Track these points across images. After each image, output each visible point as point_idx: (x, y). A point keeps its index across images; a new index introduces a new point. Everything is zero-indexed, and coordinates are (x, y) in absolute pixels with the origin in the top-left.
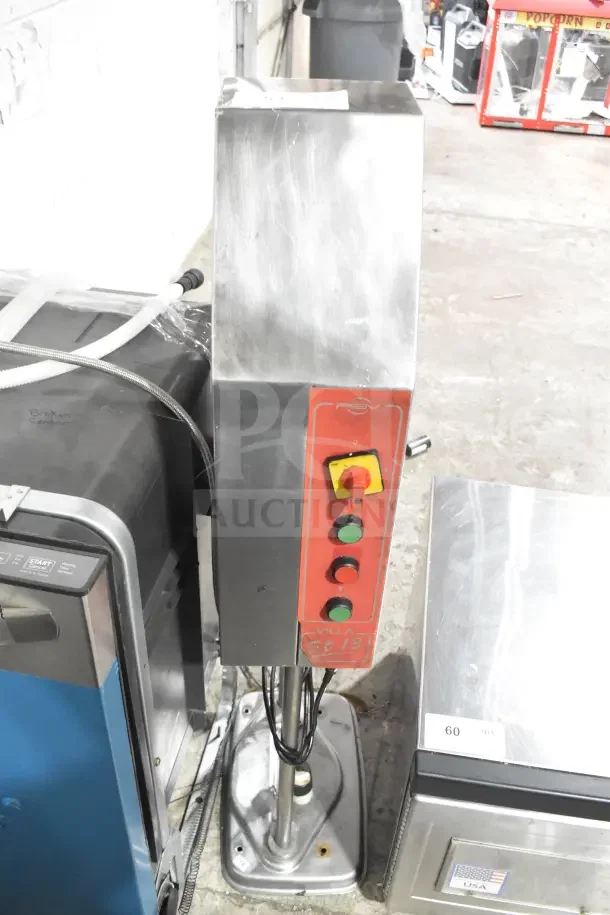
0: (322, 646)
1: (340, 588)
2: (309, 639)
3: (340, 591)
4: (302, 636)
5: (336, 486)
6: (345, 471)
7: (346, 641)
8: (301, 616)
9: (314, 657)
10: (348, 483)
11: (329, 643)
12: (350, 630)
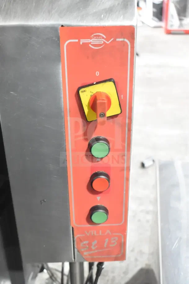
0: (90, 244)
1: (98, 198)
2: (81, 240)
3: (98, 200)
4: (75, 238)
5: (86, 110)
6: (91, 96)
7: (107, 240)
8: (73, 222)
9: (85, 253)
10: (93, 105)
11: (95, 243)
12: (108, 231)
